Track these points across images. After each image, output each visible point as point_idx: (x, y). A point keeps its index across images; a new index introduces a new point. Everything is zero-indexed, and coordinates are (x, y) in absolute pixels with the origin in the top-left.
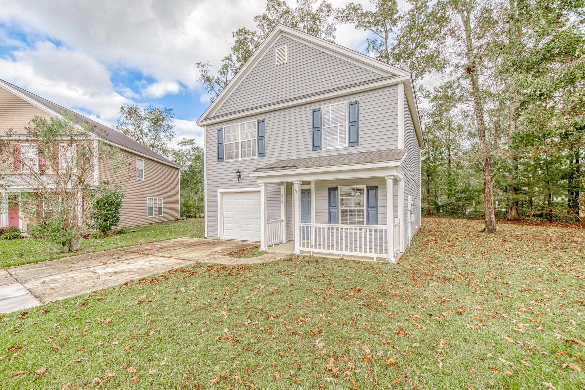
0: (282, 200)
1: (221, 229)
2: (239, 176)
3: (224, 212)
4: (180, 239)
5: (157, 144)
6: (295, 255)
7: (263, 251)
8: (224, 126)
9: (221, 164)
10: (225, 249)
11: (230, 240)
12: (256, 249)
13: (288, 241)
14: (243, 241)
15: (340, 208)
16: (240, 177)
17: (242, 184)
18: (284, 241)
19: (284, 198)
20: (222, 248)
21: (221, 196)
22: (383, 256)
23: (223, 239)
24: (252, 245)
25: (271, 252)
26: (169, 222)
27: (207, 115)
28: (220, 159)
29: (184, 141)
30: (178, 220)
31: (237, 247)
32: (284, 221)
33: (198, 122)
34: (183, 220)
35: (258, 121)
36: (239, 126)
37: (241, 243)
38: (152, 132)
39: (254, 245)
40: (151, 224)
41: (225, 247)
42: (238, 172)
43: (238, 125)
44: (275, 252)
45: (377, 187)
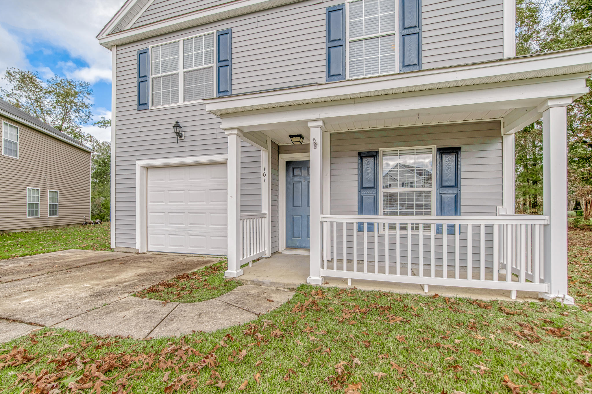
0: (263, 178)
1: (142, 233)
2: (179, 135)
3: (149, 203)
4: (56, 254)
5: (66, 126)
6: (310, 286)
7: (232, 280)
8: (150, 45)
9: (143, 114)
10: (145, 274)
11: (159, 254)
12: (216, 273)
13: (273, 254)
14: (185, 255)
15: (382, 191)
16: (181, 137)
17: (184, 149)
18: (268, 254)
19: (267, 174)
20: (139, 271)
21: (142, 174)
22: (536, 287)
23: (145, 251)
24: (205, 263)
25: (253, 282)
26: (70, 226)
27: (119, 24)
28: (142, 105)
29: (102, 120)
30: (86, 223)
31: (173, 269)
32: (267, 216)
33: (99, 37)
34: (96, 223)
35: (218, 32)
36: (181, 44)
37: (181, 259)
38: (59, 109)
39: (207, 262)
40: (34, 228)
41: (144, 271)
42: (177, 125)
43: (178, 42)
44: (261, 279)
45: (459, 149)
